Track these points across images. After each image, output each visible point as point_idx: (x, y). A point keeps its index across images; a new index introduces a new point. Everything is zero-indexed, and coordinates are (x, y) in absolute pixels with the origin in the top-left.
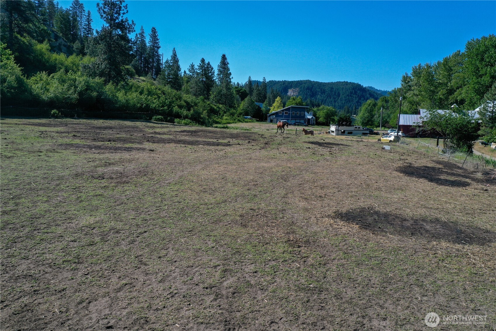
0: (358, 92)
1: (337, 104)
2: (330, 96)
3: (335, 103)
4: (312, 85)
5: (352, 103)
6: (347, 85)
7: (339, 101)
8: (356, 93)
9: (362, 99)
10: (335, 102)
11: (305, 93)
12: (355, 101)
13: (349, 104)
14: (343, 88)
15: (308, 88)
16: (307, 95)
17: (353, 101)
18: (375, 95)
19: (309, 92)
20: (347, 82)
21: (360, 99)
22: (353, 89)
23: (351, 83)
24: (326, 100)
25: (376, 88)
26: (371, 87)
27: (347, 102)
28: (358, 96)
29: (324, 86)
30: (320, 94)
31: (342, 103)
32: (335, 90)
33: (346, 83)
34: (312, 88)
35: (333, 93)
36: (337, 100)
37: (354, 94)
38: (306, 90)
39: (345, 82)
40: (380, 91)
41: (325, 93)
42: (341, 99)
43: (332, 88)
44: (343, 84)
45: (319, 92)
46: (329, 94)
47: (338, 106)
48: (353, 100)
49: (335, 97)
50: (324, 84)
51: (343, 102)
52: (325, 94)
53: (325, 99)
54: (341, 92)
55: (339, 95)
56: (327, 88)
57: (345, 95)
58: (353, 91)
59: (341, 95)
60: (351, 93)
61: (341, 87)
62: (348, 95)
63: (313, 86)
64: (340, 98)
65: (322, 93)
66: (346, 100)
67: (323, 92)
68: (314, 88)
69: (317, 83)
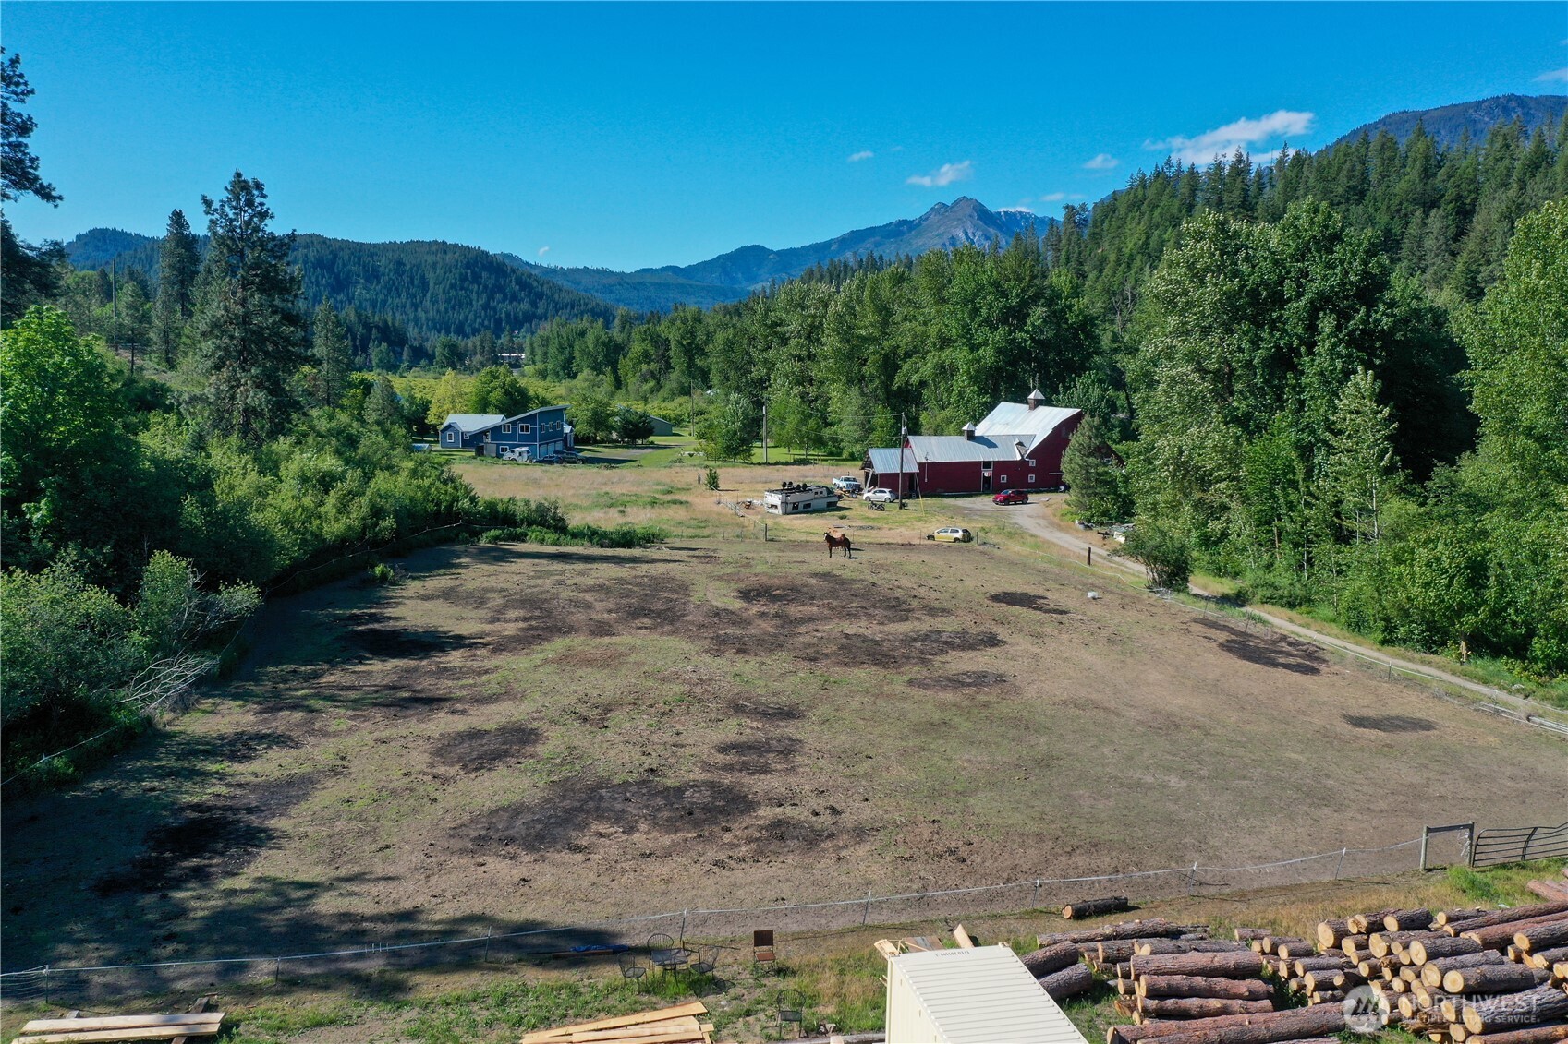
0: (484, 274)
1: (422, 314)
2: (397, 289)
3: (416, 310)
4: (331, 252)
5: (470, 312)
6: (445, 252)
7: (427, 303)
8: (476, 279)
9: (499, 296)
10: (415, 306)
11: (310, 278)
12: (477, 305)
13: (459, 312)
14: (435, 265)
15: (319, 263)
16: (317, 285)
17: (471, 304)
18: (535, 284)
19: (323, 276)
20: (444, 243)
21: (491, 297)
22: (468, 266)
23: (456, 246)
24: (384, 302)
25: (524, 259)
26: (509, 256)
27: (453, 308)
28: (486, 287)
29: (372, 255)
30: (362, 281)
31: (438, 311)
32: (411, 269)
33: (443, 247)
34: (333, 262)
35: (406, 279)
36: (421, 302)
37: (472, 283)
38: (315, 268)
39: (436, 242)
40: (536, 266)
41: (377, 278)
42: (431, 298)
43: (400, 263)
44: (434, 248)
45: (358, 276)
46: (394, 284)
47: (427, 319)
48: (471, 301)
49: (413, 290)
50: (372, 250)
51: (442, 309)
52: (379, 283)
53: (381, 297)
54: (430, 276)
55: (424, 285)
56: (383, 262)
57: (442, 286)
58: (467, 274)
59: (431, 285)
60: (464, 278)
61: (430, 259)
62: (453, 286)
63: (335, 256)
64: (428, 295)
65: (367, 280)
66: (448, 301)
67: (373, 275)
68: (340, 262)
69: (346, 244)
